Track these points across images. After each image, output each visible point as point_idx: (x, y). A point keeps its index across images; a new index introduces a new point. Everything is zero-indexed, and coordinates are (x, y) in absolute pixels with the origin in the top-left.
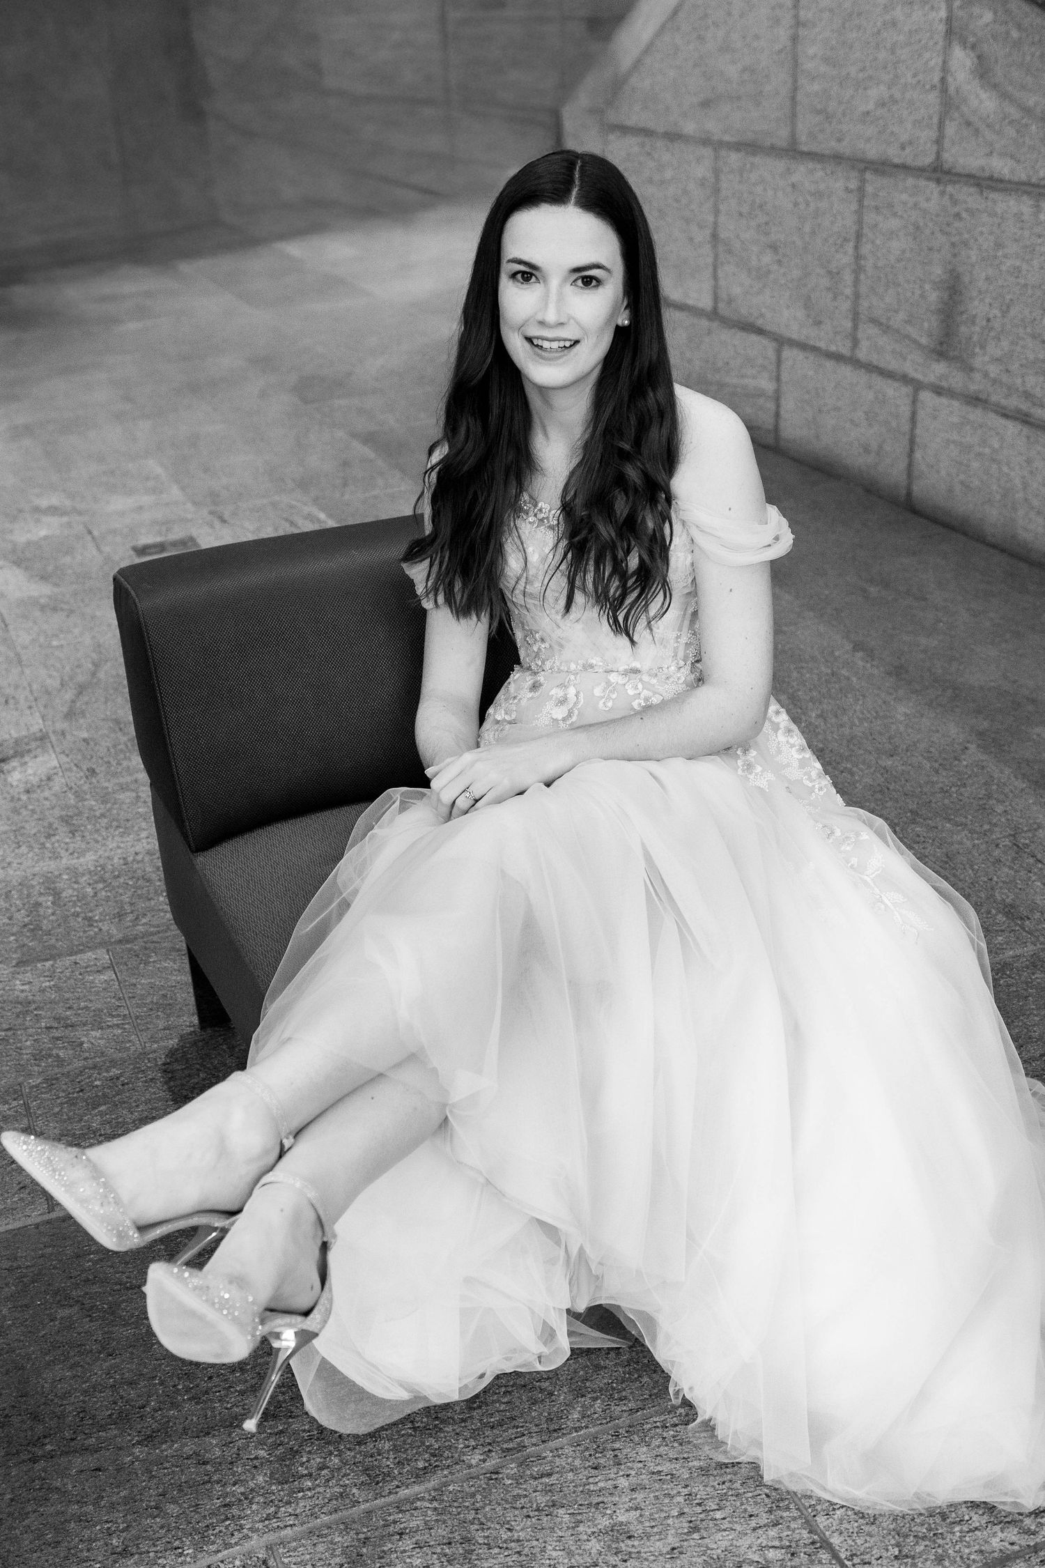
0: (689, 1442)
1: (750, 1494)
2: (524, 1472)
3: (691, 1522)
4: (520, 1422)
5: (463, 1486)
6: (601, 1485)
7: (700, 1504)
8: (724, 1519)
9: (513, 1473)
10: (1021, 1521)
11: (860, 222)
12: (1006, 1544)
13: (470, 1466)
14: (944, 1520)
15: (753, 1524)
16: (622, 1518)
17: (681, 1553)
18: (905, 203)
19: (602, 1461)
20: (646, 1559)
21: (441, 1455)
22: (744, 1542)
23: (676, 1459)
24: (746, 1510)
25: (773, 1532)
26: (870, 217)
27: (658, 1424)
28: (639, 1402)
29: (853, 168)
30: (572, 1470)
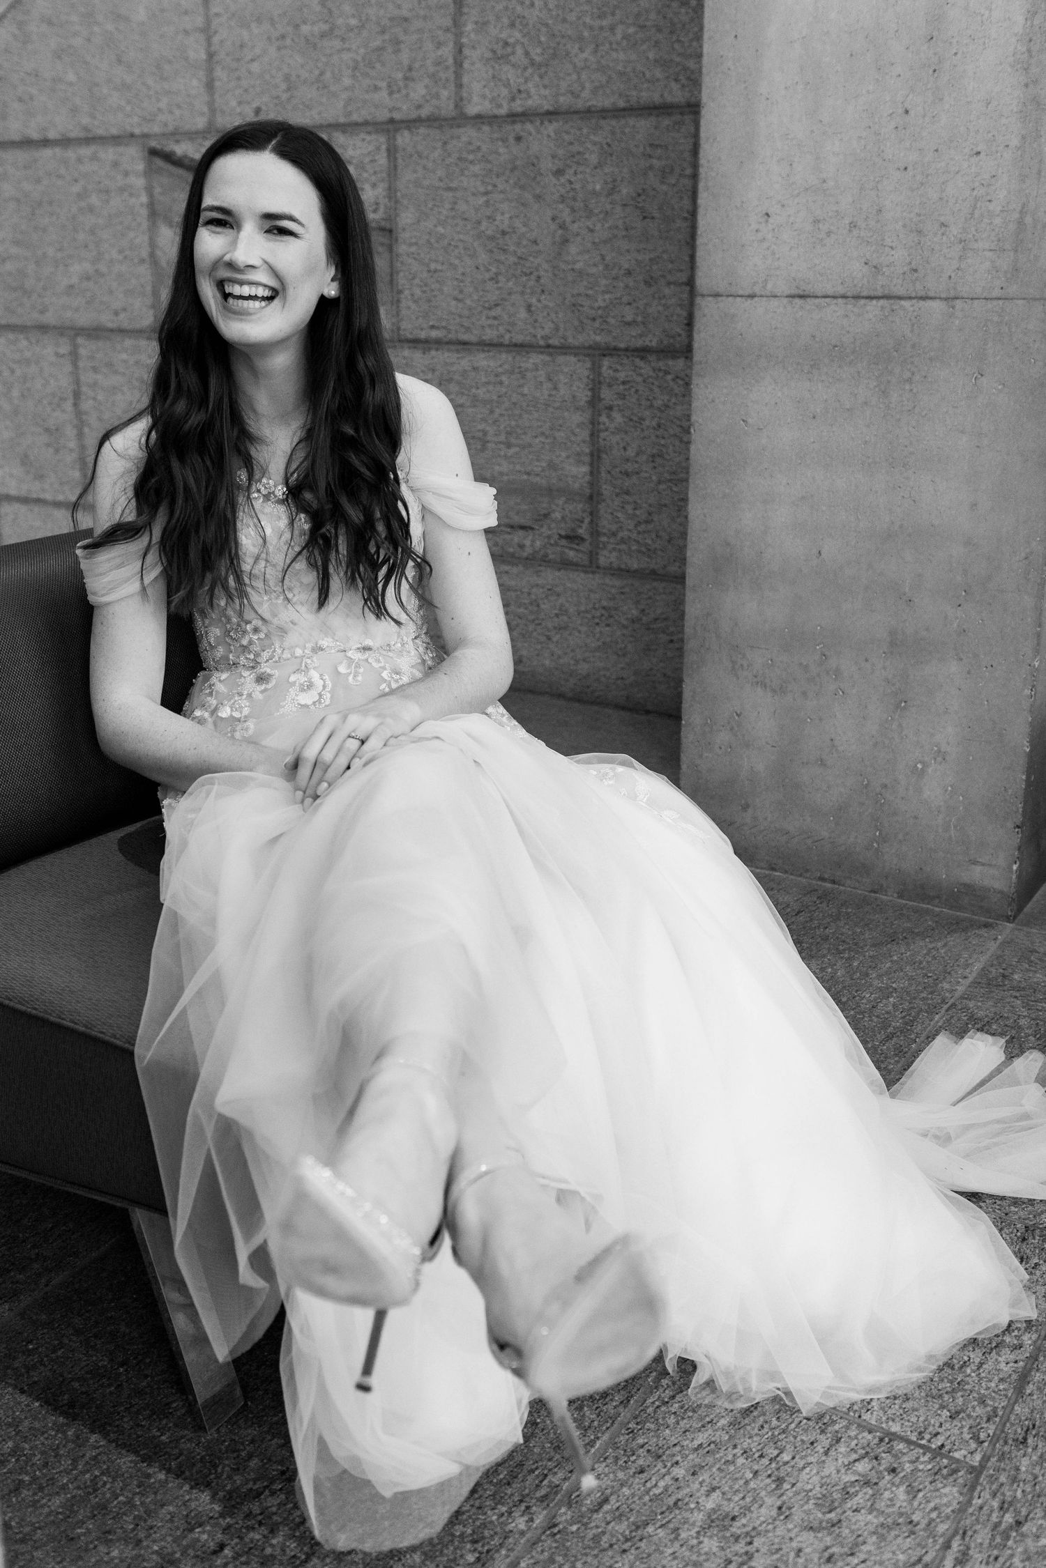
0: (699, 1406)
1: (793, 1426)
2: (580, 1511)
3: (769, 1476)
4: (529, 1464)
5: (532, 1557)
6: (662, 1484)
7: (761, 1456)
8: (793, 1458)
9: (569, 1517)
10: (1003, 1341)
11: (77, 382)
12: (1012, 1364)
13: (522, 1533)
14: (953, 1368)
15: (820, 1449)
16: (710, 1505)
17: (790, 1508)
18: (125, 361)
19: (641, 1462)
20: (767, 1531)
21: (483, 1538)
22: (830, 1469)
23: (703, 1426)
24: (802, 1441)
25: (842, 1448)
26: (87, 377)
27: (657, 1403)
28: (622, 1392)
29: (62, 335)
30: (622, 1485)
